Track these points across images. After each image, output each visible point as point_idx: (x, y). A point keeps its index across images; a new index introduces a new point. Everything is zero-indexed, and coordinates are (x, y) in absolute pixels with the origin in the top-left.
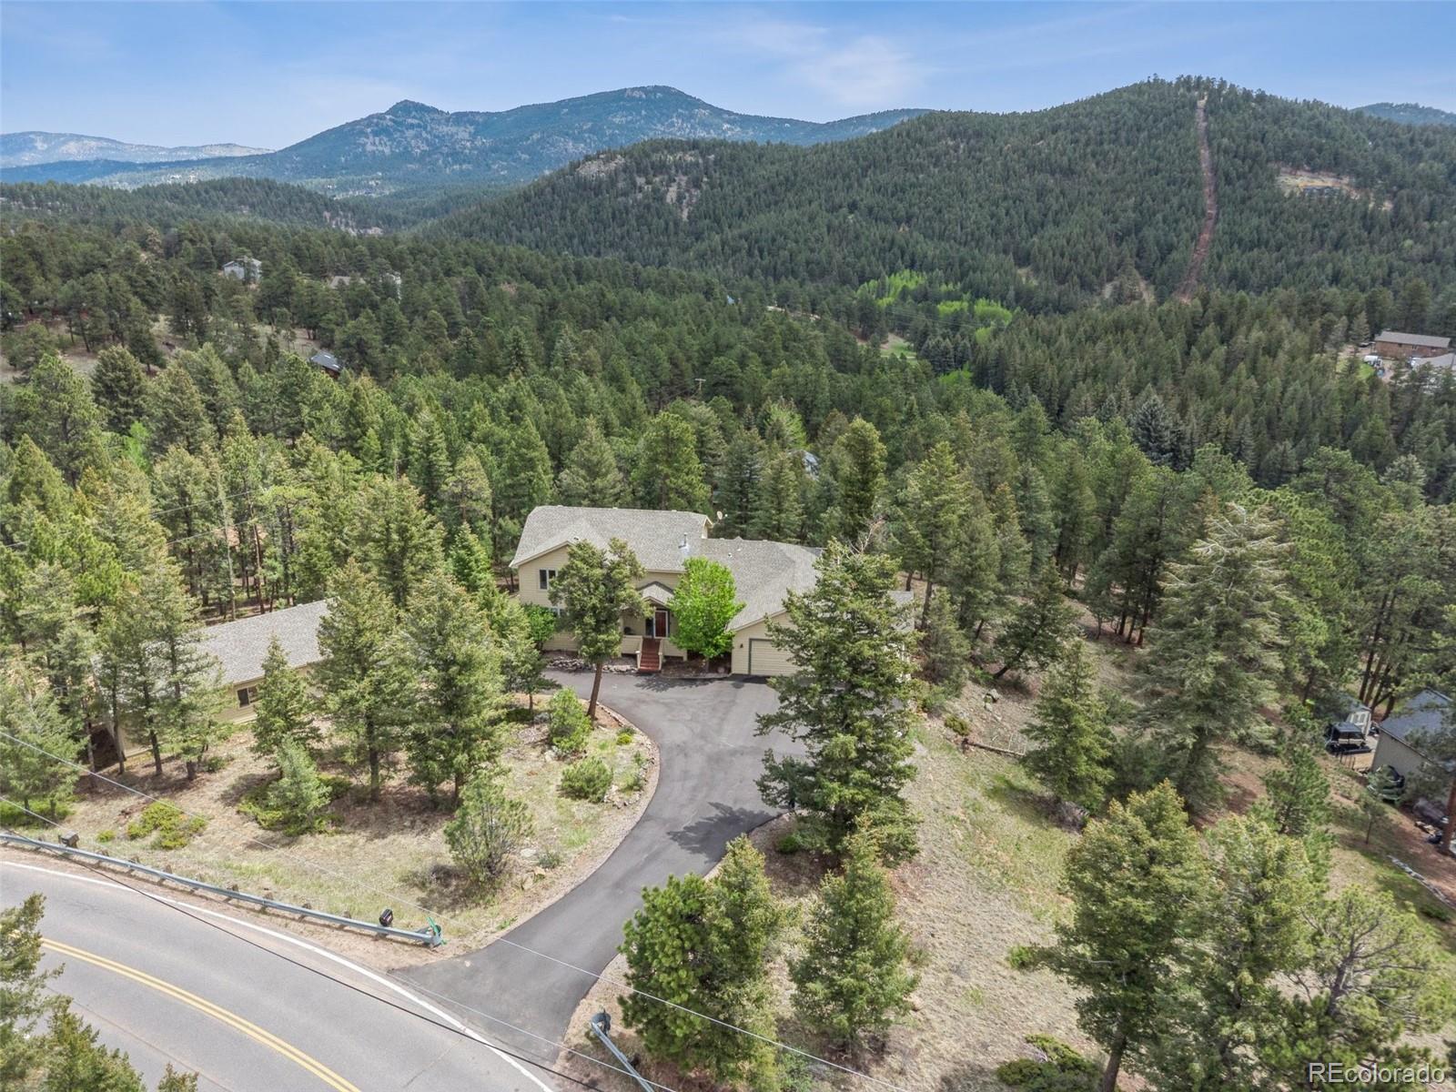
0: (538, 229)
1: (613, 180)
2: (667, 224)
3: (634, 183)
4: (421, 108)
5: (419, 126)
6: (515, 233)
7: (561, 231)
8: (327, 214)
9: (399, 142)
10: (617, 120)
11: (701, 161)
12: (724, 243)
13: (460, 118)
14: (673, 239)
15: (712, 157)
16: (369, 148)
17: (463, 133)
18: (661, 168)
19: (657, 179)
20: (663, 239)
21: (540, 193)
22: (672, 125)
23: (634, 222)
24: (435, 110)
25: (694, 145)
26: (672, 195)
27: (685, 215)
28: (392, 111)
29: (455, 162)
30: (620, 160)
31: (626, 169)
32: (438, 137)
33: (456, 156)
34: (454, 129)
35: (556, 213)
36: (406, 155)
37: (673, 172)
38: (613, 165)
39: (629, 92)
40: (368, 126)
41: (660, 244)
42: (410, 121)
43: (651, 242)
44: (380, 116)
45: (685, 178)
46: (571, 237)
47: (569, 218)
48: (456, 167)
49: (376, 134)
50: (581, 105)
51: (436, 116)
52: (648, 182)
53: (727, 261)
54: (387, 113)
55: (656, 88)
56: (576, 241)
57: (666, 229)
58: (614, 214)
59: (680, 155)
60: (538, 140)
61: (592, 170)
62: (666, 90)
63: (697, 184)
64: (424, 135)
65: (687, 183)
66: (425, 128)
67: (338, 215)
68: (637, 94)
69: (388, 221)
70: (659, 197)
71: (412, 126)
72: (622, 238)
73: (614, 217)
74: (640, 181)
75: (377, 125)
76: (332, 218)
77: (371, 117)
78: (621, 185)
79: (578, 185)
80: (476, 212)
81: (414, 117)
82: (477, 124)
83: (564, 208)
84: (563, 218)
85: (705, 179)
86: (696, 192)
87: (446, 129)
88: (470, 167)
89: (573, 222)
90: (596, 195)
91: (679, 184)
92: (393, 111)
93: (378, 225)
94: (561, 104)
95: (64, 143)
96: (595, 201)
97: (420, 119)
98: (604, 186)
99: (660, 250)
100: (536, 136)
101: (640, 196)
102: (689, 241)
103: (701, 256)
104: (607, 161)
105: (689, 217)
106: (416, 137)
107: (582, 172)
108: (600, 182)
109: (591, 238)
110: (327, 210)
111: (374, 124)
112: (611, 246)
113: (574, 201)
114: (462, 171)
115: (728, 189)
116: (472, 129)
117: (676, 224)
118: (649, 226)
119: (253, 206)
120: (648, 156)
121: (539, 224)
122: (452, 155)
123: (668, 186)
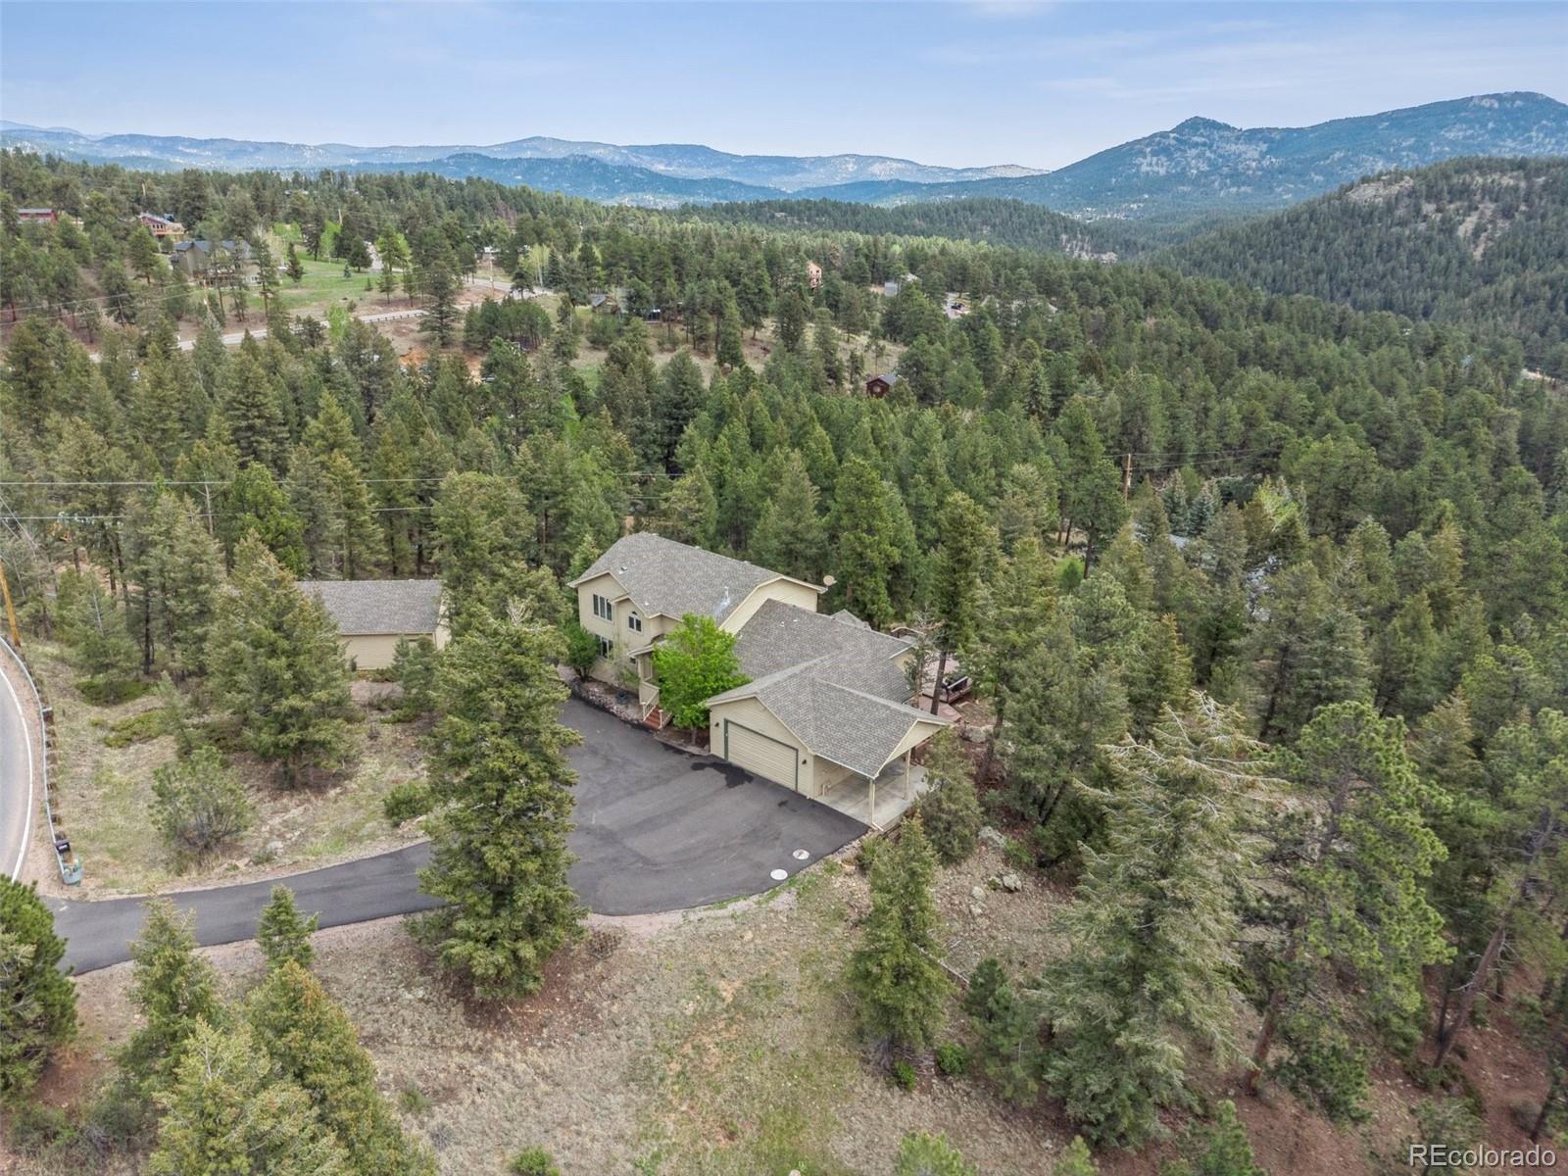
0: (1280, 262)
1: (1390, 206)
2: (1449, 262)
3: (1418, 211)
4: (1213, 125)
5: (1204, 144)
6: (1253, 264)
7: (1307, 265)
8: (1064, 237)
9: (1179, 163)
10: (1451, 135)
11: (1523, 184)
12: (1517, 290)
13: (1253, 135)
14: (1453, 280)
15: (1541, 180)
16: (1145, 168)
17: (1252, 152)
18: (1463, 192)
19: (1452, 206)
20: (1438, 280)
21: (1294, 219)
22: (1529, 140)
23: (1404, 258)
24: (1227, 127)
25: (1521, 165)
26: (1465, 229)
27: (1478, 254)
28: (1177, 130)
29: (1233, 184)
30: (1408, 182)
31: (1412, 193)
32: (1221, 156)
33: (1236, 178)
34: (1242, 148)
35: (1307, 244)
36: (1181, 177)
37: (1478, 197)
38: (1395, 189)
39: (1476, 101)
40: (1147, 145)
41: (1433, 287)
42: (1196, 139)
43: (1421, 282)
44: (1164, 135)
45: (1492, 206)
46: (1318, 272)
47: (1321, 249)
48: (1234, 190)
49: (1154, 153)
50: (1409, 117)
51: (1227, 133)
52: (1438, 210)
53: (1513, 313)
54: (1172, 131)
55: (1517, 95)
56: (1323, 277)
57: (1446, 269)
58: (1380, 246)
59: (1496, 176)
60: (1339, 159)
61: (1366, 194)
62: (1529, 97)
63: (1507, 213)
64: (1208, 154)
65: (1494, 212)
66: (1210, 147)
67: (1075, 237)
68: (1486, 103)
69: (1128, 246)
70: (1448, 228)
71: (1196, 145)
72: (1384, 276)
73: (1380, 250)
74: (1428, 208)
75: (1159, 143)
76: (1068, 241)
77: (1155, 135)
78: (1400, 212)
79: (1344, 212)
80: (1214, 240)
81: (1202, 135)
82: (1271, 141)
83: (1319, 237)
84: (1315, 250)
85: (1523, 208)
86: (1504, 224)
87: (1234, 147)
88: (1249, 190)
89: (1325, 255)
90: (1364, 223)
91: (1482, 213)
92: (1179, 129)
93: (1114, 251)
94: (1380, 117)
95: (871, 164)
96: (1360, 230)
97: (1208, 137)
98: (1376, 213)
99: (1429, 293)
100: (1337, 155)
101: (1422, 226)
102: (1473, 284)
103: (1481, 305)
104: (1390, 183)
105: (1484, 255)
106: (1198, 156)
107: (1353, 196)
108: (1373, 208)
109: (1344, 274)
110: (1066, 232)
111: (1157, 144)
112: (1367, 285)
113: (1335, 230)
114: (1238, 194)
115: (1551, 222)
116: (1264, 147)
117: (1462, 263)
118: (1423, 263)
119: (994, 226)
120: (1448, 177)
121: (1283, 256)
122: (1231, 176)
123: (1467, 214)
